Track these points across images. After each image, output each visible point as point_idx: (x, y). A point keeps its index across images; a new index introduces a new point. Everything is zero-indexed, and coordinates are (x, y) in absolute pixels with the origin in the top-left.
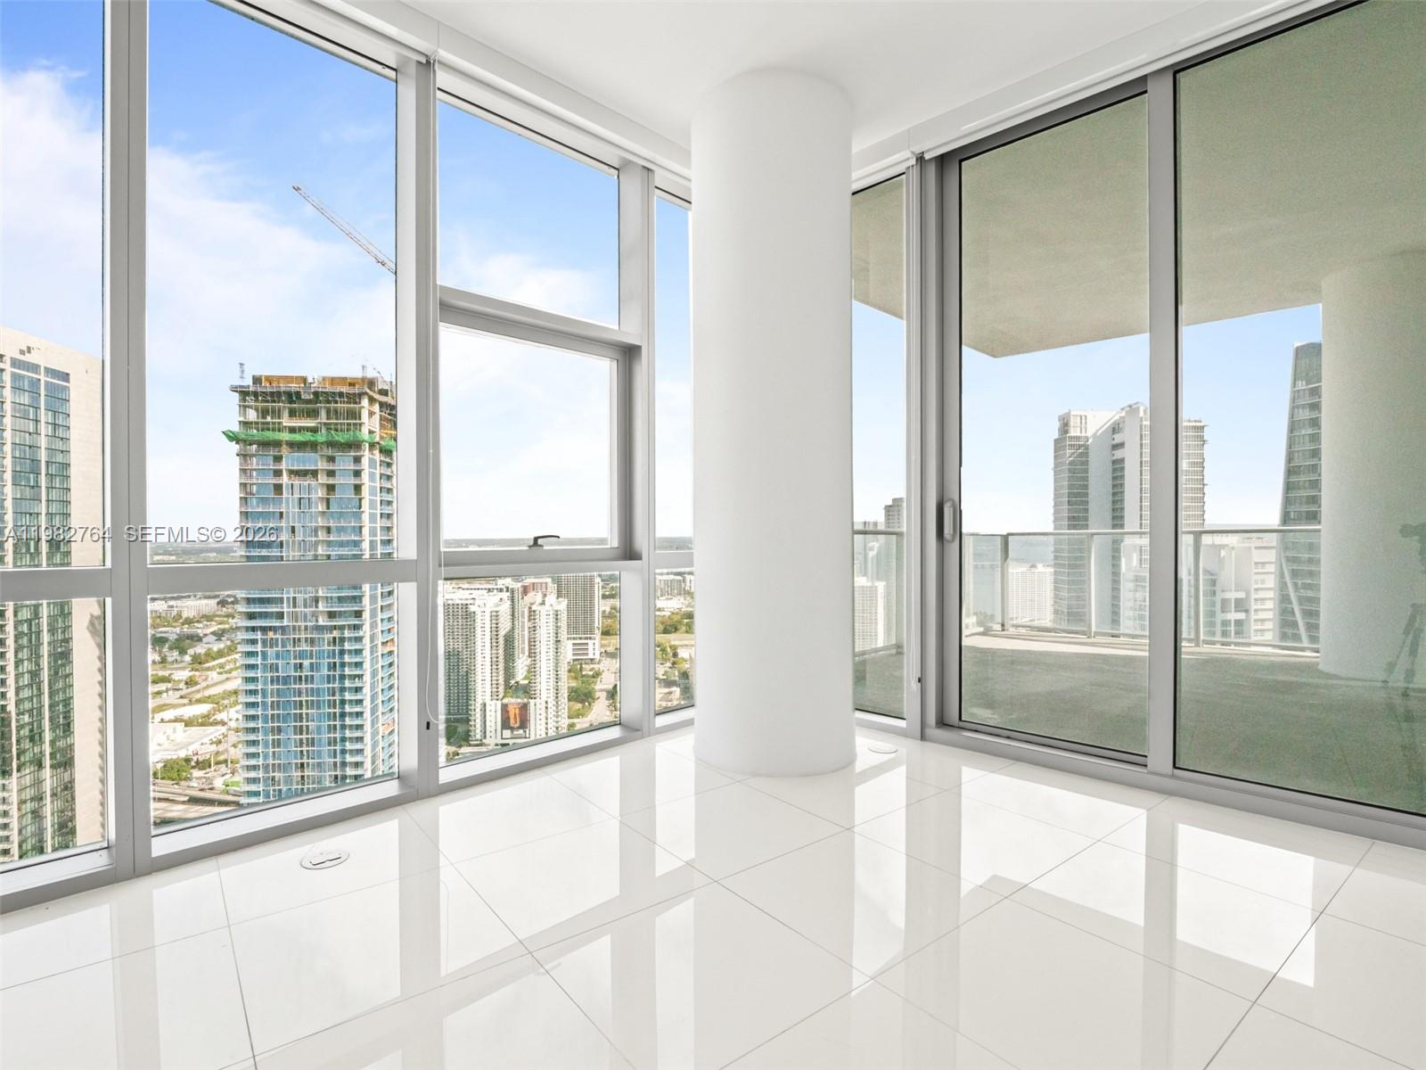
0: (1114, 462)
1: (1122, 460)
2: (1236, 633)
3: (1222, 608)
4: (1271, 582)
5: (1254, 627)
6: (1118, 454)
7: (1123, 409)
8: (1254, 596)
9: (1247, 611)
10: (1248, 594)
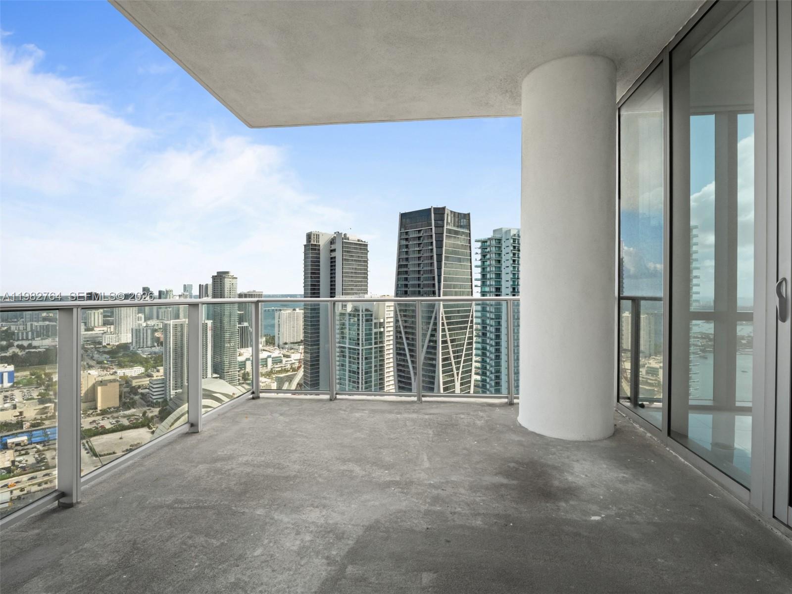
0: (331, 258)
1: (335, 258)
2: (380, 338)
3: (375, 326)
4: (392, 314)
5: (386, 334)
6: (333, 255)
7: (335, 233)
8: (386, 321)
9: (384, 328)
10: (384, 320)
